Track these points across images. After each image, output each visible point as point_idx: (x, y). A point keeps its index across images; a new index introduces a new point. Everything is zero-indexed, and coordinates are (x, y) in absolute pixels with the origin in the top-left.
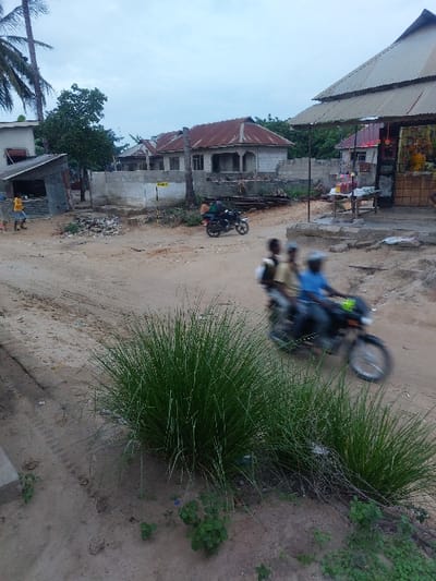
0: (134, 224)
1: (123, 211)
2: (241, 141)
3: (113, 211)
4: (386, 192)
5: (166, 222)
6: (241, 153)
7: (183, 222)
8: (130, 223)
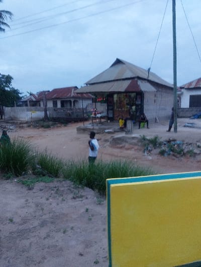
0: (22, 127)
1: (17, 123)
2: (72, 96)
3: (14, 123)
4: (111, 115)
5: (35, 127)
6: (72, 100)
7: (43, 126)
8: (20, 127)
